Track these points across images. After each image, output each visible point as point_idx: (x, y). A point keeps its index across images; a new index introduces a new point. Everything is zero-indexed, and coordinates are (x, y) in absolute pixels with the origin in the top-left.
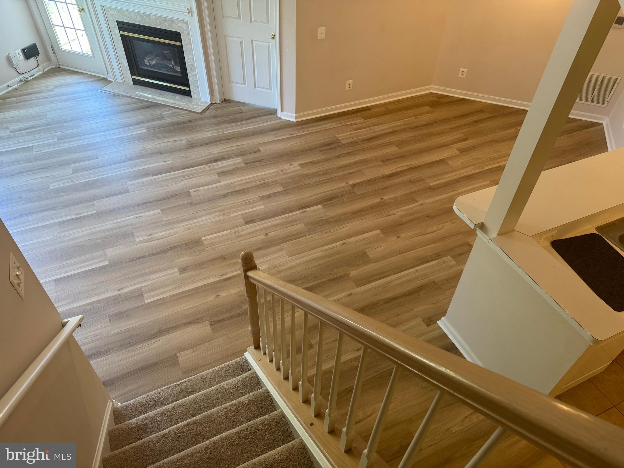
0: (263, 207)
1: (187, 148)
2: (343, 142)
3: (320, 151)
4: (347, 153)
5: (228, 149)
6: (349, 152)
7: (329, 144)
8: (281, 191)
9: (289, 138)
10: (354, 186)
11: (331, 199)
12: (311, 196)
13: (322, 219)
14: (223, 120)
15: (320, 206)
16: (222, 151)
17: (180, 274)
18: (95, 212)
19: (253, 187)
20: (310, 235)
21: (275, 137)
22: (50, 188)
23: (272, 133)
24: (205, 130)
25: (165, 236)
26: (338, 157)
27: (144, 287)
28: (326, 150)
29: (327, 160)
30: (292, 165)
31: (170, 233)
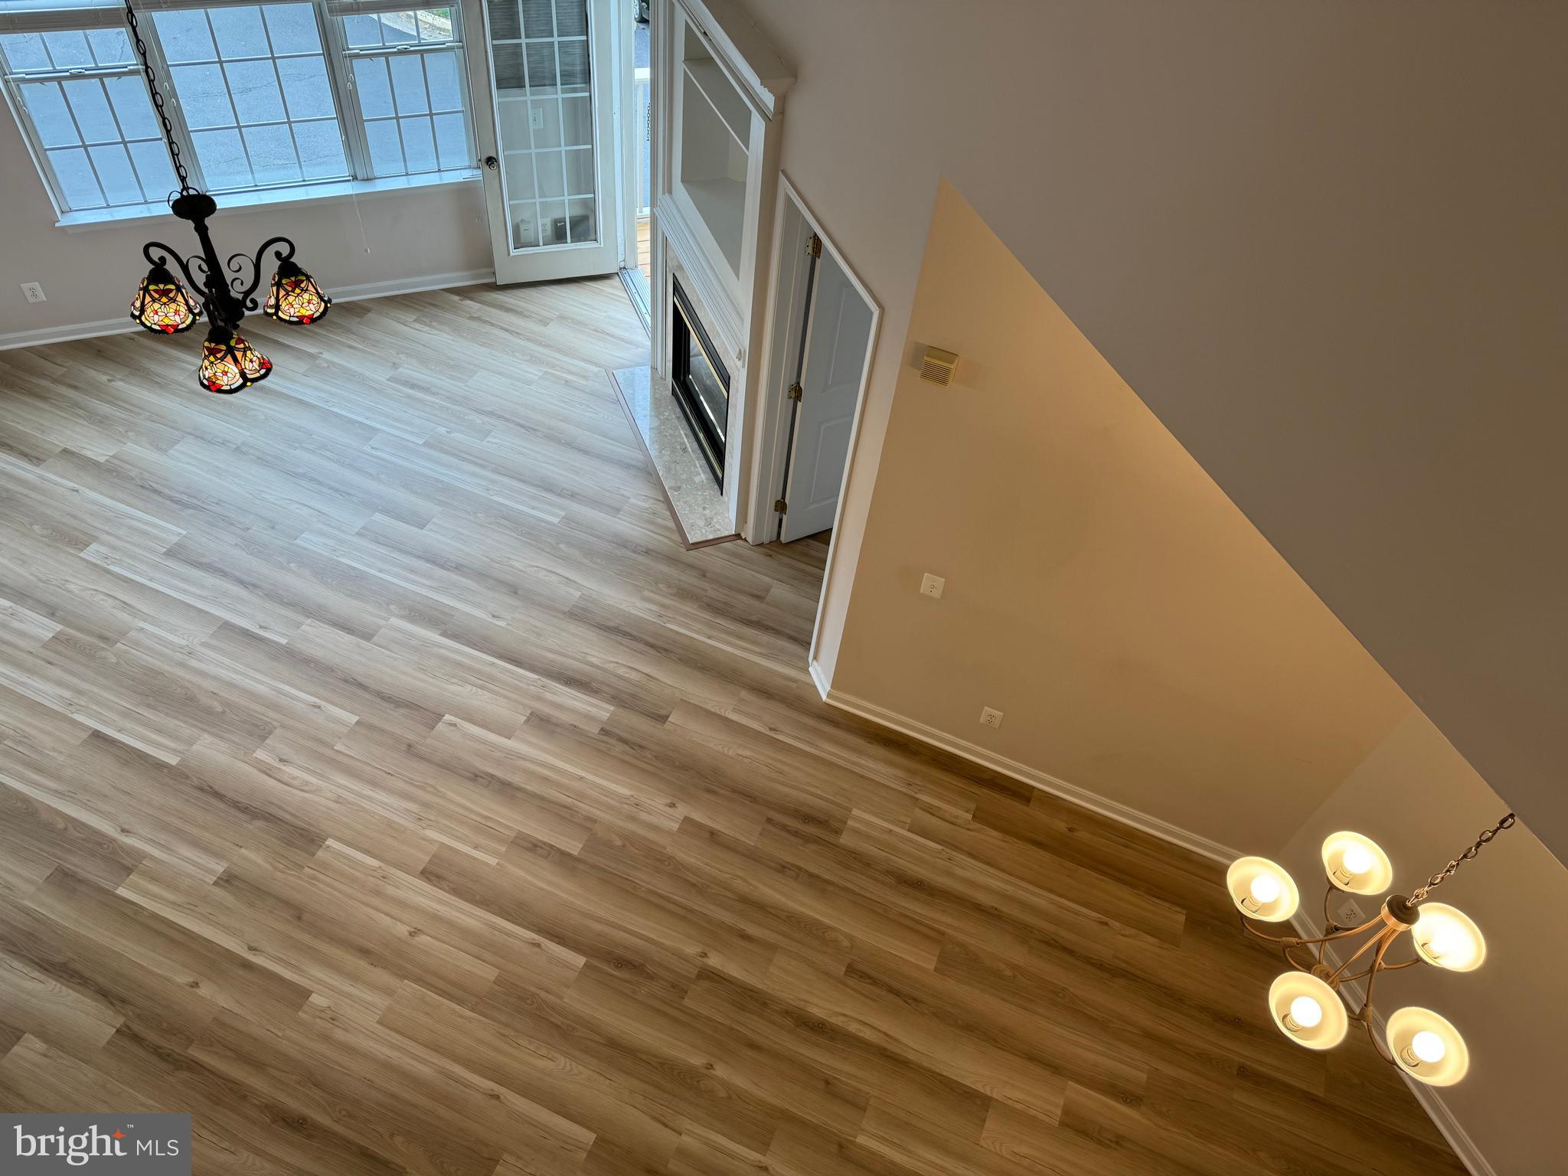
0: (493, 861)
1: (564, 613)
2: (845, 840)
3: (769, 820)
4: (811, 875)
5: (621, 671)
6: (818, 877)
7: (808, 819)
8: (570, 855)
9: (757, 735)
10: (708, 975)
11: (621, 963)
12: (599, 920)
13: (543, 994)
14: (706, 590)
15: (580, 961)
16: (607, 666)
17: (216, 883)
18: (284, 641)
19: (542, 798)
20: (473, 1010)
21: (734, 710)
22: (298, 541)
23: (744, 694)
24: (647, 593)
25: (296, 783)
26: (783, 868)
27: (152, 858)
28: (784, 828)
29: (752, 856)
30: (672, 805)
31: (307, 783)
